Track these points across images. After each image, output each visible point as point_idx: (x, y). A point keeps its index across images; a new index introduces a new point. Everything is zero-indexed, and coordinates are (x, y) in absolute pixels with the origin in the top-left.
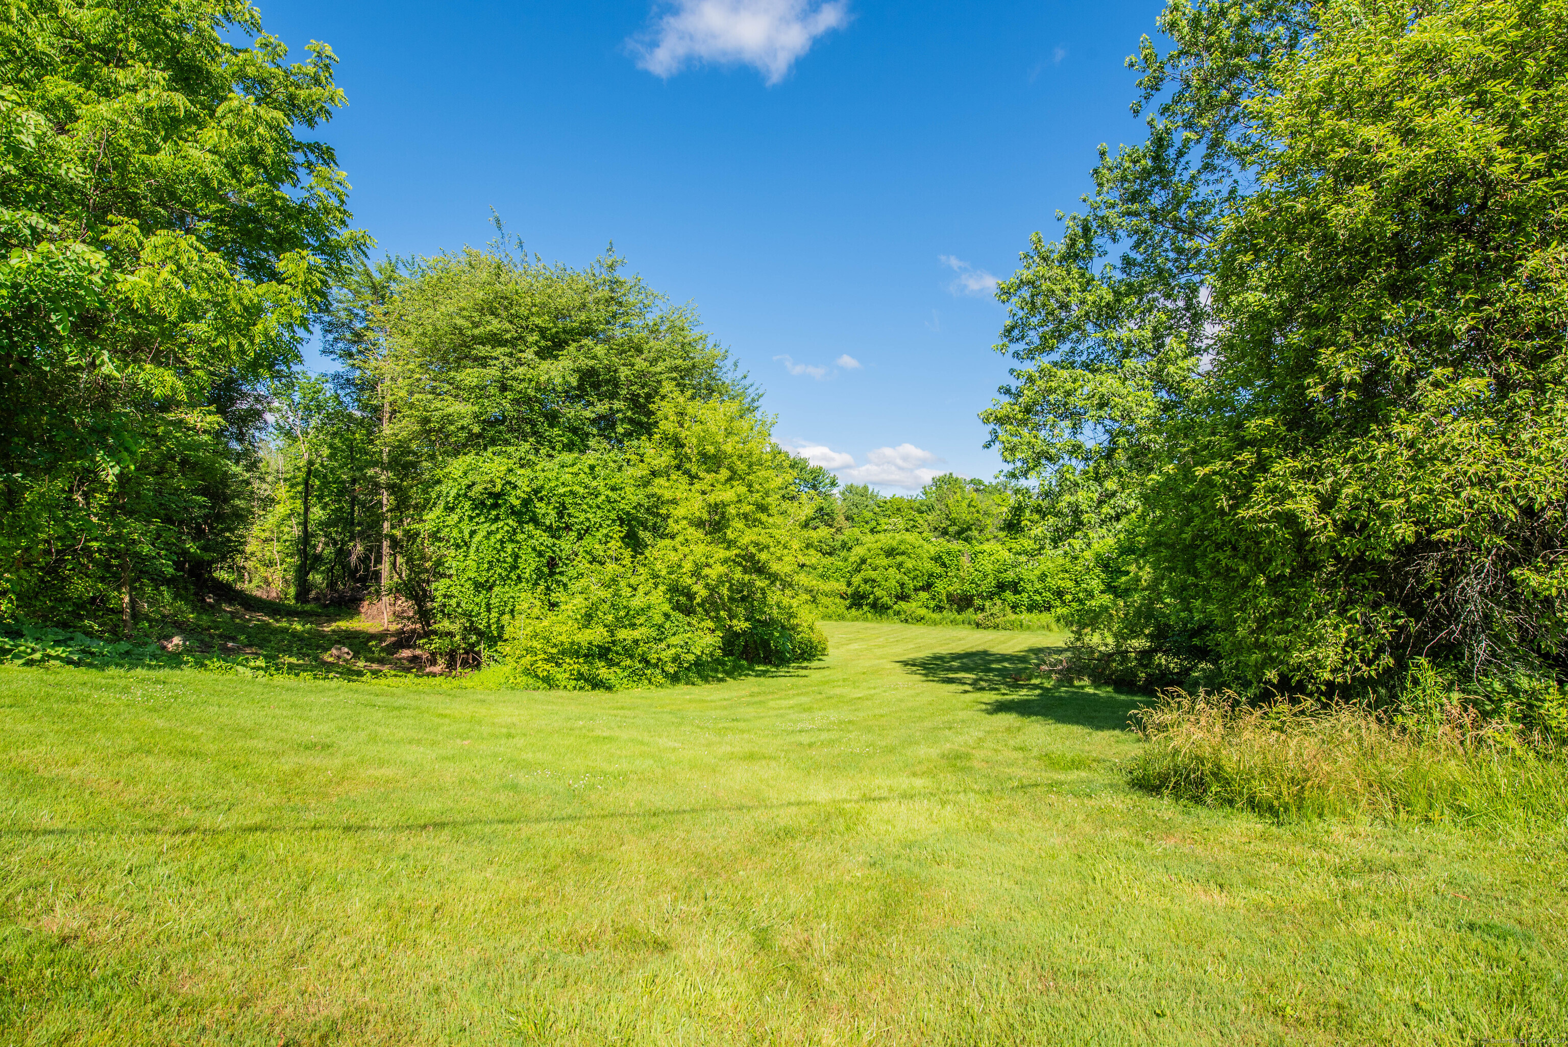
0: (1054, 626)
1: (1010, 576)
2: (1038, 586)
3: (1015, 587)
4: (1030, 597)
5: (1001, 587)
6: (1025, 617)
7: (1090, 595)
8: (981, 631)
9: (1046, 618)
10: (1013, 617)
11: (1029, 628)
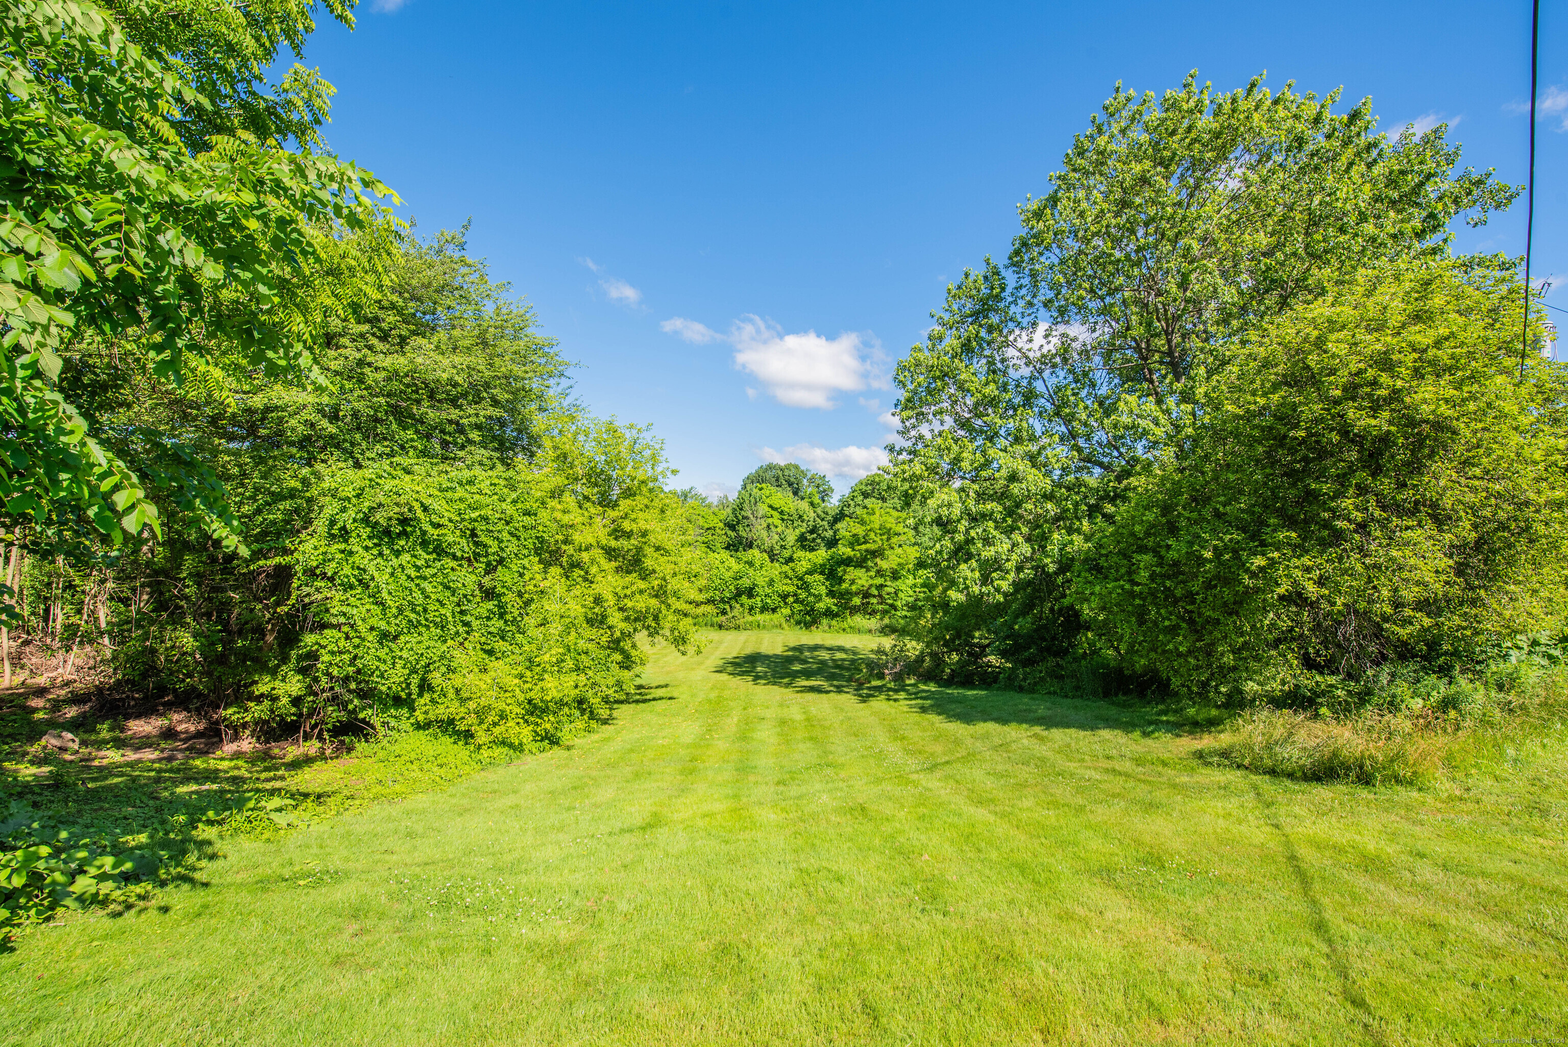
0: (785, 625)
1: (746, 582)
2: (768, 591)
3: (750, 592)
4: (762, 601)
5: (739, 594)
6: (759, 617)
7: (819, 598)
8: (723, 632)
9: (777, 618)
10: (750, 618)
11: (764, 627)
